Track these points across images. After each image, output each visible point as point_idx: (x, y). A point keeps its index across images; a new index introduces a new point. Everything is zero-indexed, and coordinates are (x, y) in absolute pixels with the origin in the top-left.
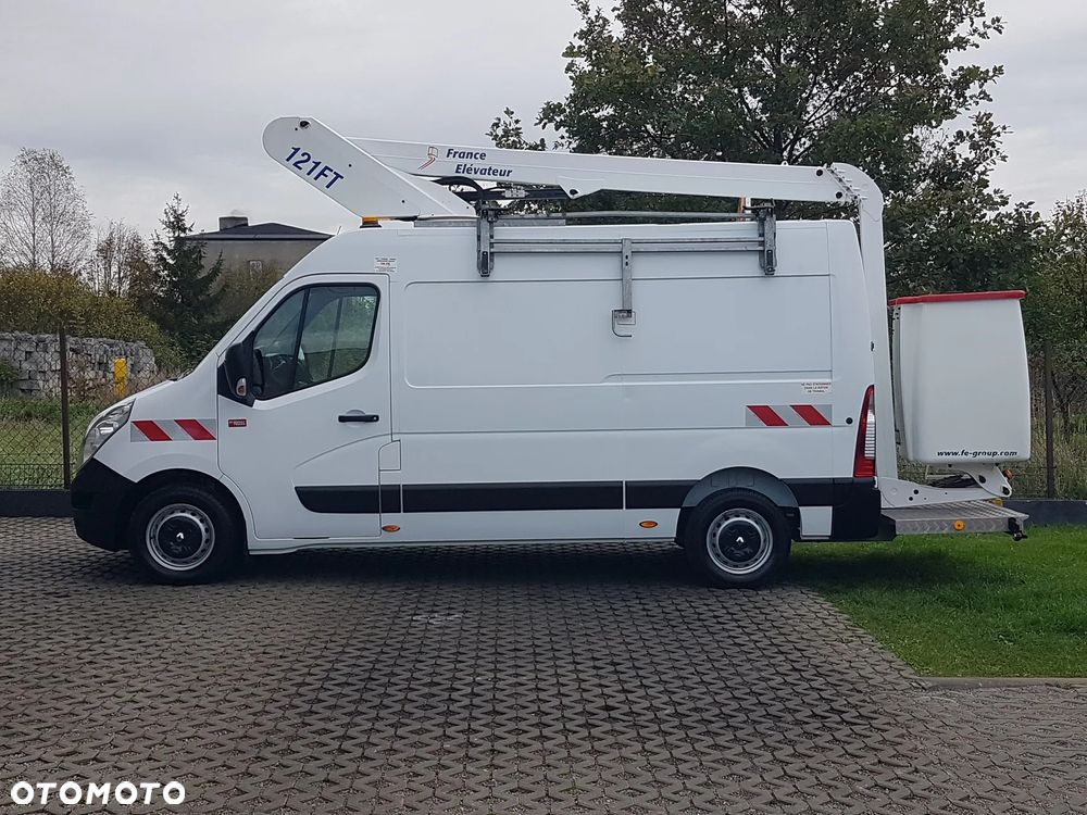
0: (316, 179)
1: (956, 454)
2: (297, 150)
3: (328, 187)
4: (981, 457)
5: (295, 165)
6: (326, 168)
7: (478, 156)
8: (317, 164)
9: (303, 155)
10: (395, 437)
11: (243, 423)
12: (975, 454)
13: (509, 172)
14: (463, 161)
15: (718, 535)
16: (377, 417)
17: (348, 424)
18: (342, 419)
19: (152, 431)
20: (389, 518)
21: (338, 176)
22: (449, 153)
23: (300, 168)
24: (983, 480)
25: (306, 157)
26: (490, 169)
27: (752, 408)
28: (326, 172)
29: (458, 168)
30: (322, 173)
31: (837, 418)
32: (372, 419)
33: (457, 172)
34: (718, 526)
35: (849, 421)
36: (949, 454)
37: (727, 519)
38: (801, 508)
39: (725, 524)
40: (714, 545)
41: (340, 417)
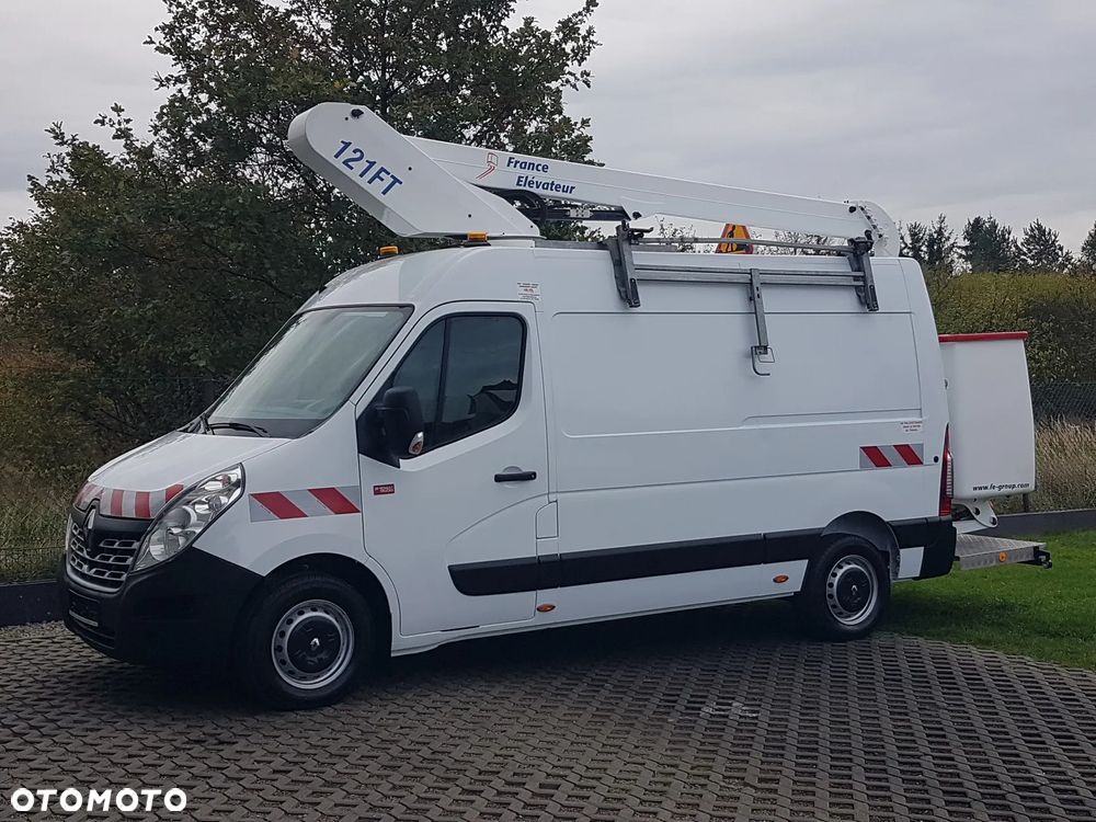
0: (370, 182)
1: (986, 488)
2: (347, 145)
3: (384, 193)
4: (1003, 490)
5: (346, 163)
6: (382, 170)
7: (540, 168)
8: (372, 164)
9: (355, 151)
10: (552, 498)
11: (390, 489)
12: (1000, 487)
13: (573, 188)
14: (524, 173)
15: (835, 584)
16: (535, 474)
17: (507, 485)
18: (499, 479)
19: (279, 505)
20: (546, 596)
21: (396, 180)
22: (510, 162)
23: (352, 168)
24: (978, 512)
25: (358, 154)
26: (553, 184)
27: (863, 448)
28: (383, 175)
29: (519, 180)
30: (377, 175)
31: (927, 458)
32: (531, 476)
33: (518, 184)
34: (835, 575)
35: (936, 459)
36: (980, 488)
37: (842, 568)
38: (902, 551)
39: (840, 573)
40: (831, 596)
41: (496, 476)
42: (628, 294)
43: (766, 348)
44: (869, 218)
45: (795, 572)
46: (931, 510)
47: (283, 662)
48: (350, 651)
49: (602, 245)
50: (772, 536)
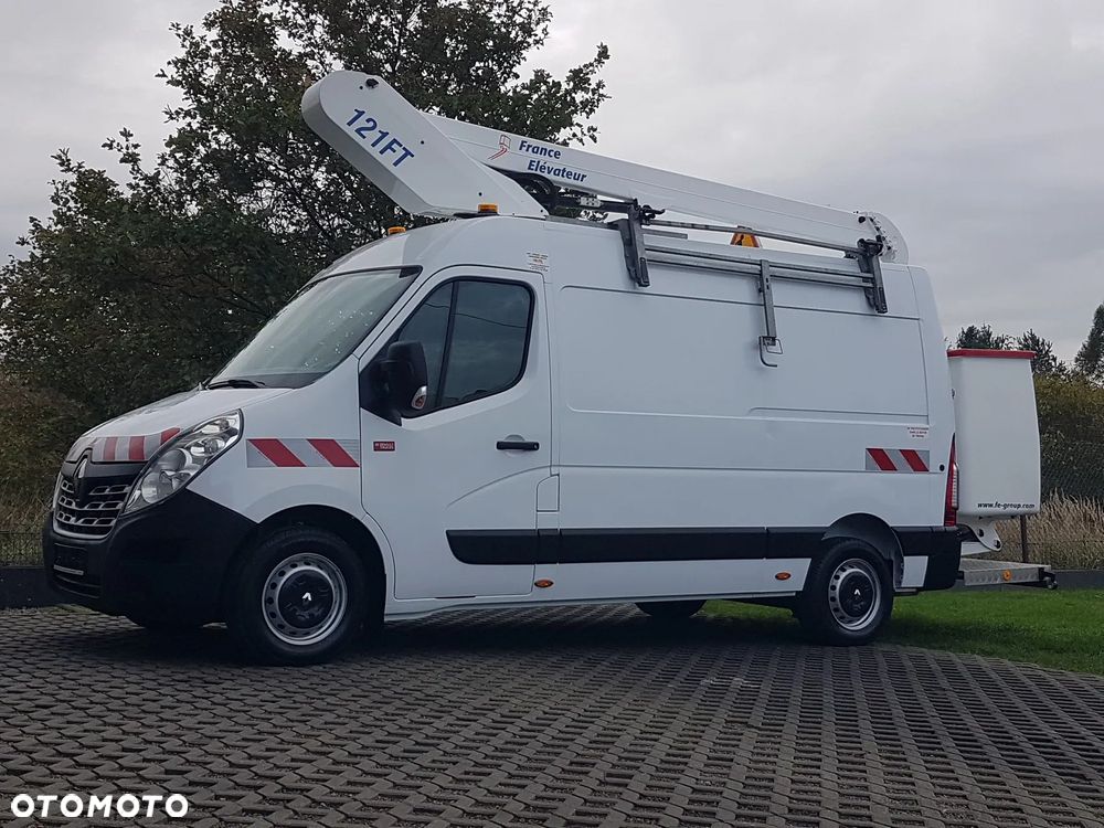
0: (382, 152)
1: (991, 505)
2: (362, 113)
3: (395, 164)
4: (1009, 509)
5: (358, 131)
6: (395, 141)
7: (552, 154)
8: (385, 135)
9: (368, 121)
10: (555, 471)
11: (389, 446)
12: (1006, 506)
13: (584, 176)
14: (537, 157)
15: (838, 587)
16: (538, 444)
17: (509, 454)
18: (501, 446)
19: (276, 452)
20: (545, 571)
21: (408, 153)
22: (522, 146)
23: (364, 137)
24: (982, 534)
25: (371, 124)
26: (564, 170)
27: (869, 450)
28: (395, 146)
29: (531, 165)
30: (389, 146)
31: (933, 465)
32: (533, 447)
33: (529, 168)
34: (837, 577)
35: (942, 468)
36: (985, 505)
37: (844, 570)
38: (905, 558)
39: (843, 576)
40: (833, 599)
41: (498, 443)
42: (637, 274)
43: (774, 339)
44: (878, 229)
45: (797, 571)
46: (936, 519)
47: (273, 615)
48: (342, 608)
49: (612, 226)
50: (775, 531)
